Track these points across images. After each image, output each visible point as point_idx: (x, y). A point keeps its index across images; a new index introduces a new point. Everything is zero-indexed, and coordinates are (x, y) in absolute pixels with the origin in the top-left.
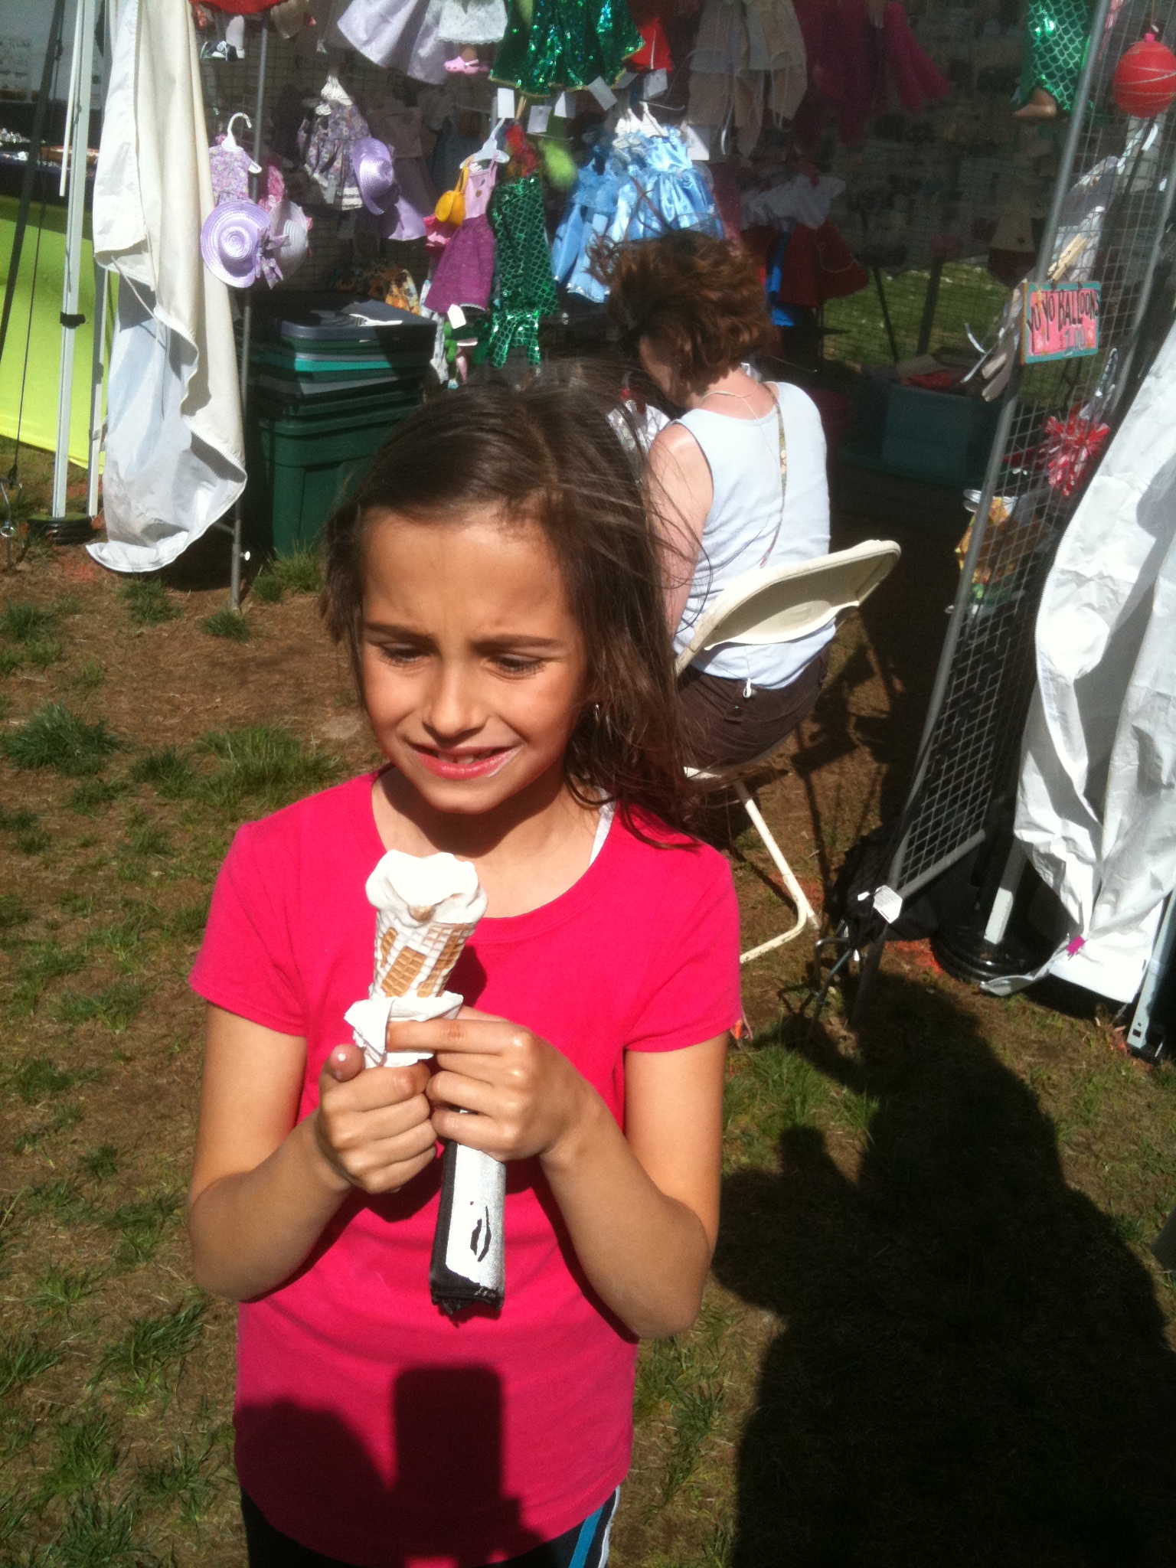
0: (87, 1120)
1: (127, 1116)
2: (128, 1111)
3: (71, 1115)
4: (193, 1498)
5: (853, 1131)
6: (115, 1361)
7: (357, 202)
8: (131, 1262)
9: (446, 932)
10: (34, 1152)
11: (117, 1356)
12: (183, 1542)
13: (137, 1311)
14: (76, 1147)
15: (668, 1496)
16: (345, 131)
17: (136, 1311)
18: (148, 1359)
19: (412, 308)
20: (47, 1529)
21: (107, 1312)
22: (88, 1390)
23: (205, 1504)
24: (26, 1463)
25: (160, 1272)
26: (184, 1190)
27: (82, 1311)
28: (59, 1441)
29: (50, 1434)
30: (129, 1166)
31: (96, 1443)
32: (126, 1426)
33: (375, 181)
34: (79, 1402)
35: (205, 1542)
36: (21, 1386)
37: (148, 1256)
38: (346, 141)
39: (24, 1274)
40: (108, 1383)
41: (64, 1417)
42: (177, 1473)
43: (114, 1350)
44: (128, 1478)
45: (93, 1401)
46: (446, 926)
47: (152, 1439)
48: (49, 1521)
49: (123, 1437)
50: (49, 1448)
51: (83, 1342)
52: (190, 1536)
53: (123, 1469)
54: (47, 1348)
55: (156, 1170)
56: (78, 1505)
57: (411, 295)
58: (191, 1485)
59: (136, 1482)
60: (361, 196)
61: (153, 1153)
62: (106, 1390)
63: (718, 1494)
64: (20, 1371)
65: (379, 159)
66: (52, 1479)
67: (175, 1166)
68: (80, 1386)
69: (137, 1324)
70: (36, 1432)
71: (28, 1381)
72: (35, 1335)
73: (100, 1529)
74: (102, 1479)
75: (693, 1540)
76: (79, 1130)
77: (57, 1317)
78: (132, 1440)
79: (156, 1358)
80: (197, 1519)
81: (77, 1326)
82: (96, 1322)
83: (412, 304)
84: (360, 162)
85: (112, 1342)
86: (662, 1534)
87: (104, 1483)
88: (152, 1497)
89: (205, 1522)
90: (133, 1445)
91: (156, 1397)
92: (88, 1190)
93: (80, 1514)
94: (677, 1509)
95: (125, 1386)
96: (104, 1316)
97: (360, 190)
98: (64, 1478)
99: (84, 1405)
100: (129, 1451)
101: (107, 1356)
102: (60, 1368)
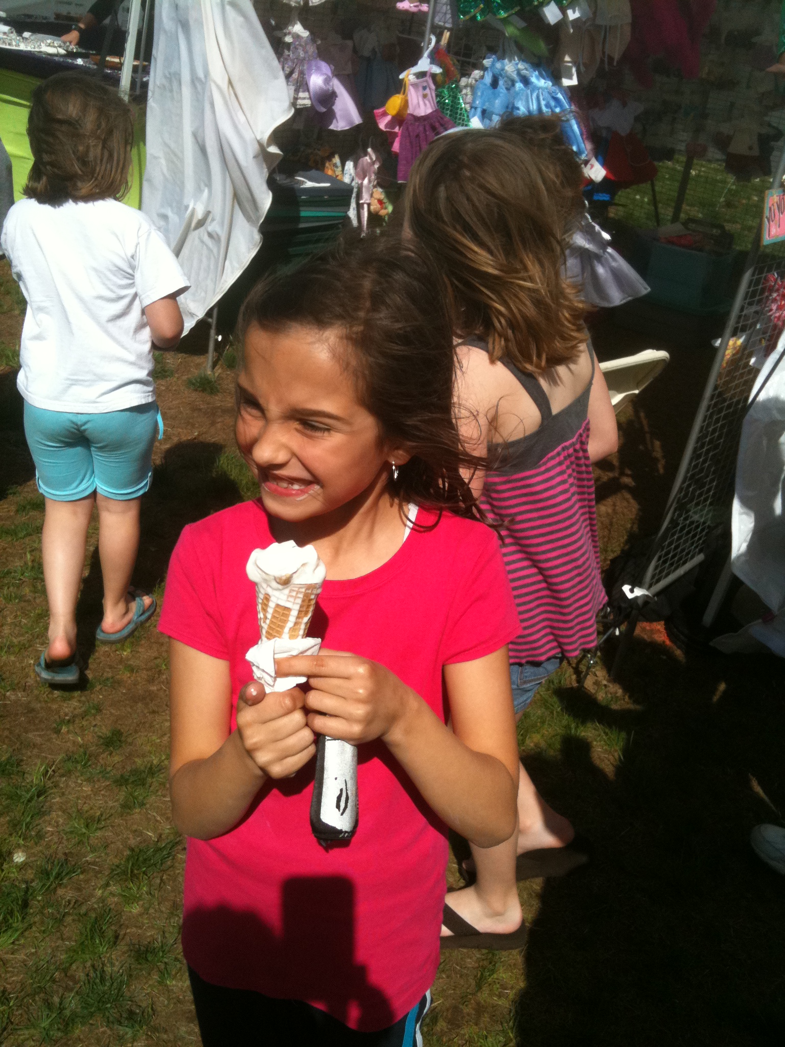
0: (104, 711)
1: (130, 710)
2: (131, 707)
3: (94, 708)
4: (166, 968)
5: (608, 749)
6: (118, 874)
7: (308, 102)
8: (130, 808)
9: (301, 590)
10: (68, 732)
11: (119, 870)
12: (158, 998)
13: (134, 841)
14: (96, 729)
15: (479, 987)
16: (302, 54)
17: (132, 842)
18: (140, 874)
19: (337, 176)
20: (71, 983)
21: (113, 841)
22: (99, 893)
23: (173, 973)
24: (58, 939)
25: (149, 816)
26: (166, 762)
27: (97, 839)
28: (80, 926)
29: (74, 920)
30: (130, 744)
31: (104, 928)
32: (124, 917)
33: (321, 88)
34: (94, 900)
35: (173, 998)
36: (55, 888)
37: (142, 805)
38: (301, 61)
39: (60, 813)
40: (113, 888)
41: (83, 910)
42: (156, 950)
43: (118, 866)
44: (124, 953)
45: (102, 900)
46: (301, 586)
47: (140, 928)
48: (72, 978)
49: (121, 925)
50: (72, 930)
51: (97, 860)
52: (163, 994)
53: (122, 947)
54: (73, 863)
55: (148, 748)
56: (91, 968)
57: (337, 167)
58: (166, 960)
59: (129, 956)
60: (310, 98)
61: (146, 736)
62: (111, 893)
63: (512, 988)
64: (56, 878)
65: (323, 74)
66: (74, 951)
67: (160, 745)
68: (94, 889)
69: (132, 850)
70: (65, 919)
71: (61, 884)
72: (65, 854)
73: (105, 985)
74: (107, 952)
75: (494, 1018)
76: (98, 717)
77: (80, 843)
78: (127, 927)
79: (145, 873)
80: (168, 982)
81: (93, 850)
82: (106, 847)
83: (337, 173)
84: (311, 75)
85: (116, 861)
86: (474, 1012)
87: (108, 955)
88: (139, 966)
89: (173, 986)
90: (128, 931)
91: (144, 899)
92: (103, 759)
93: (92, 974)
94: (483, 996)
95: (124, 891)
96: (112, 843)
97: (309, 94)
98: (83, 950)
99: (97, 903)
100: (125, 934)
101: (113, 870)
102: (82, 877)
